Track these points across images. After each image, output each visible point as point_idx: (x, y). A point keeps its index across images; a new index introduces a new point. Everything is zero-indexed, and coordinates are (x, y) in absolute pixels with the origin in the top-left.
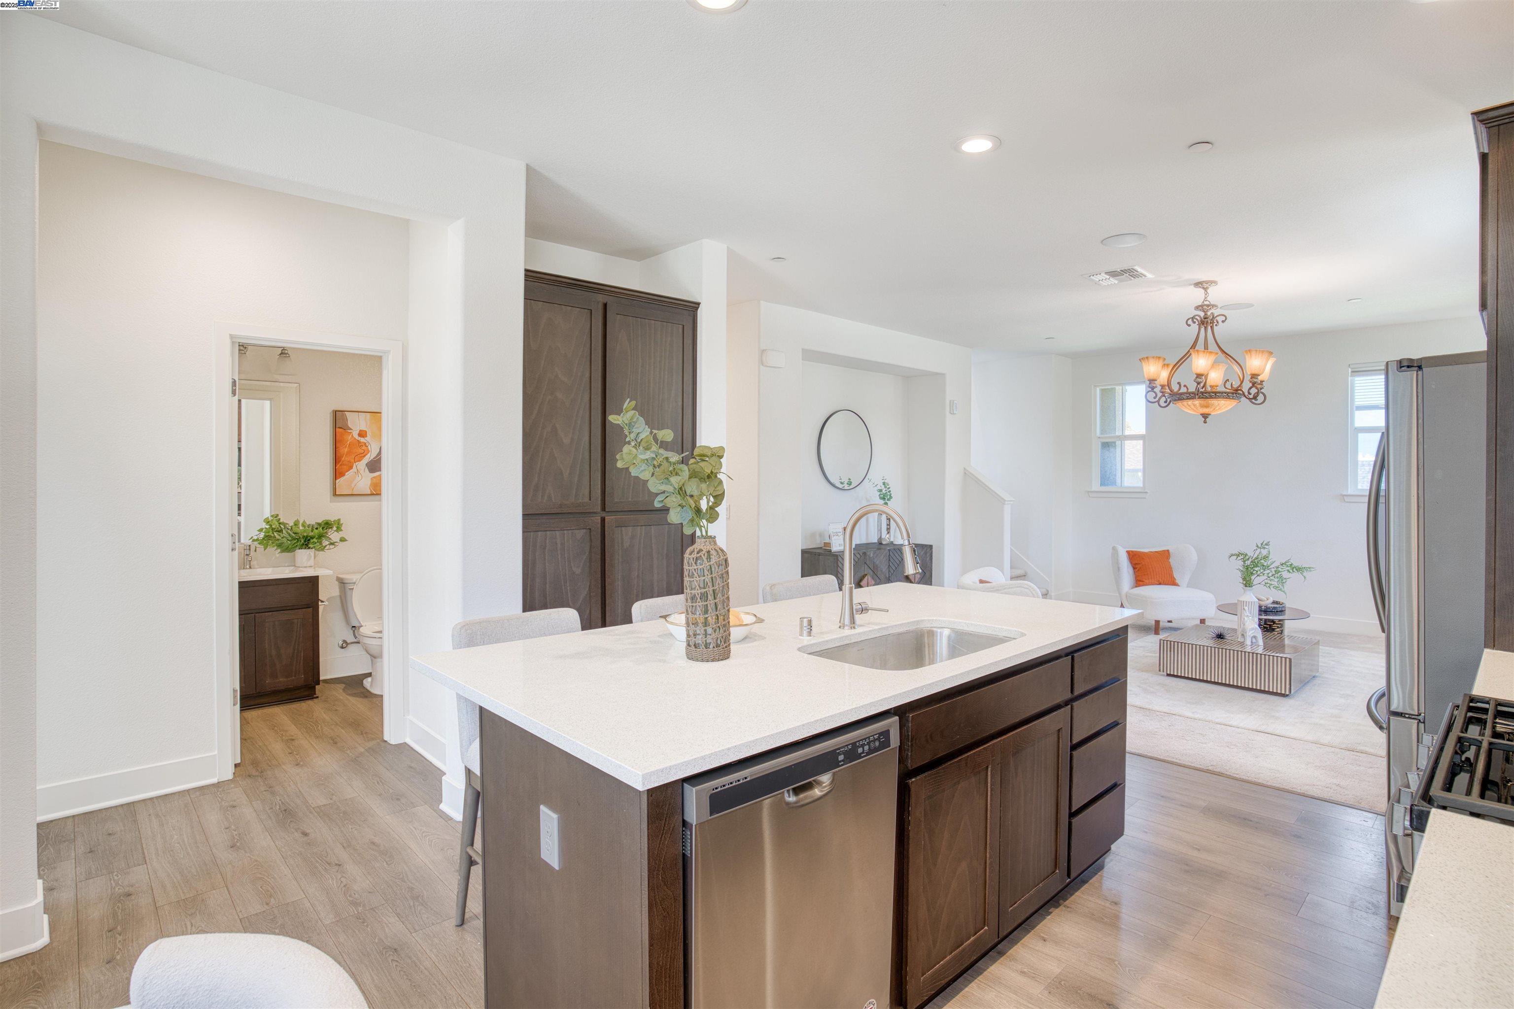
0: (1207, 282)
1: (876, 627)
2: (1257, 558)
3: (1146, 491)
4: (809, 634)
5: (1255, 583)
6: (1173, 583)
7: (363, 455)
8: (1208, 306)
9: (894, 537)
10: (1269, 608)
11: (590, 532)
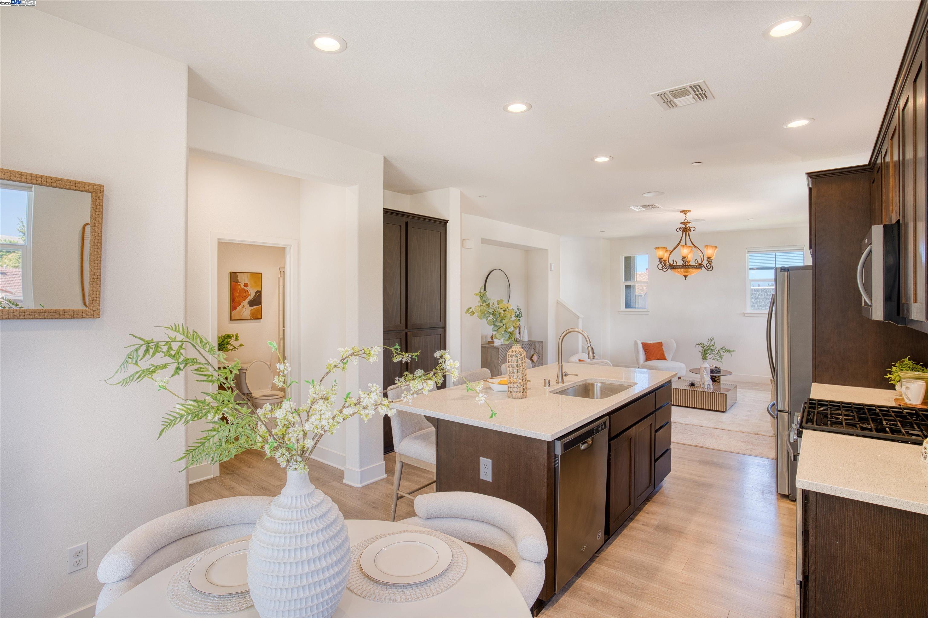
0: (686, 211)
1: (572, 383)
2: (709, 346)
3: (649, 311)
4: (549, 386)
5: (708, 358)
6: (664, 358)
7: (246, 297)
8: (687, 222)
9: (523, 337)
10: (714, 370)
11: (401, 340)
